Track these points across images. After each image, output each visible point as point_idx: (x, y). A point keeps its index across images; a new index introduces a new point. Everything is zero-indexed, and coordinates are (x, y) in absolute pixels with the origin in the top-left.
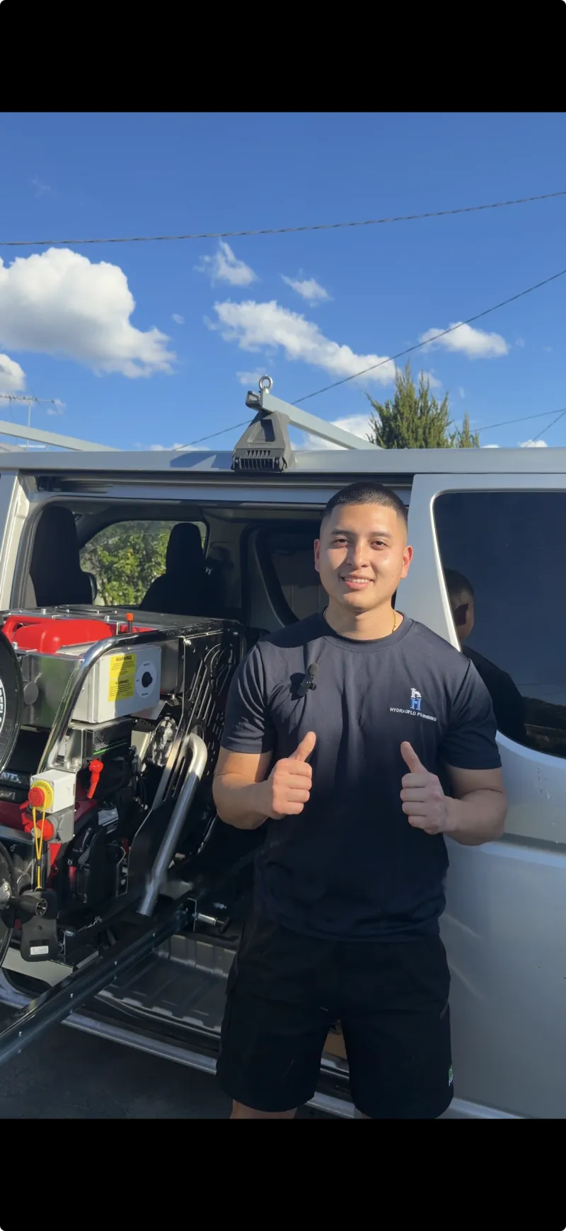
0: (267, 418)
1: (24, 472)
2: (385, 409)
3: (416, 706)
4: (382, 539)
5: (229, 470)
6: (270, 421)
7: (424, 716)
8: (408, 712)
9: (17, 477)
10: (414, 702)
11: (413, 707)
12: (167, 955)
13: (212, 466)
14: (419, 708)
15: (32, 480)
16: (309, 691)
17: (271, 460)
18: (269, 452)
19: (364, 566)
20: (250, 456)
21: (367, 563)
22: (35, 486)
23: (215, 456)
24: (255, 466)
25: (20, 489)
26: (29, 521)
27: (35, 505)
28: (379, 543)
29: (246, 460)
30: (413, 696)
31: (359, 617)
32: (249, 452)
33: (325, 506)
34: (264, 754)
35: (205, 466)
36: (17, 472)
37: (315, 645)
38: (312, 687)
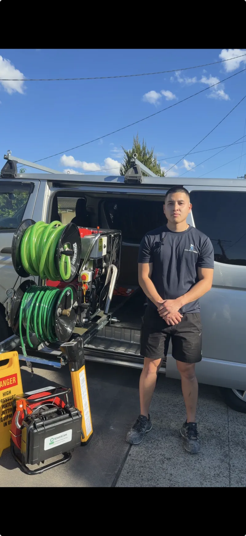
0: (135, 166)
1: (49, 181)
2: (129, 153)
3: (192, 249)
4: (182, 202)
5: (123, 182)
6: (136, 167)
7: (194, 252)
8: (190, 250)
9: (46, 182)
10: (192, 248)
11: (191, 249)
12: (104, 337)
13: (117, 181)
14: (193, 249)
15: (51, 183)
16: (162, 246)
17: (137, 180)
18: (136, 177)
19: (177, 210)
20: (130, 178)
21: (178, 209)
22: (52, 186)
23: (118, 178)
24: (132, 181)
25: (48, 186)
26: (51, 197)
27: (53, 192)
28: (181, 203)
29: (129, 179)
30: (191, 246)
31: (177, 225)
32: (130, 177)
33: (165, 195)
34: (150, 263)
35: (115, 181)
36: (47, 181)
37: (164, 234)
38: (163, 244)
